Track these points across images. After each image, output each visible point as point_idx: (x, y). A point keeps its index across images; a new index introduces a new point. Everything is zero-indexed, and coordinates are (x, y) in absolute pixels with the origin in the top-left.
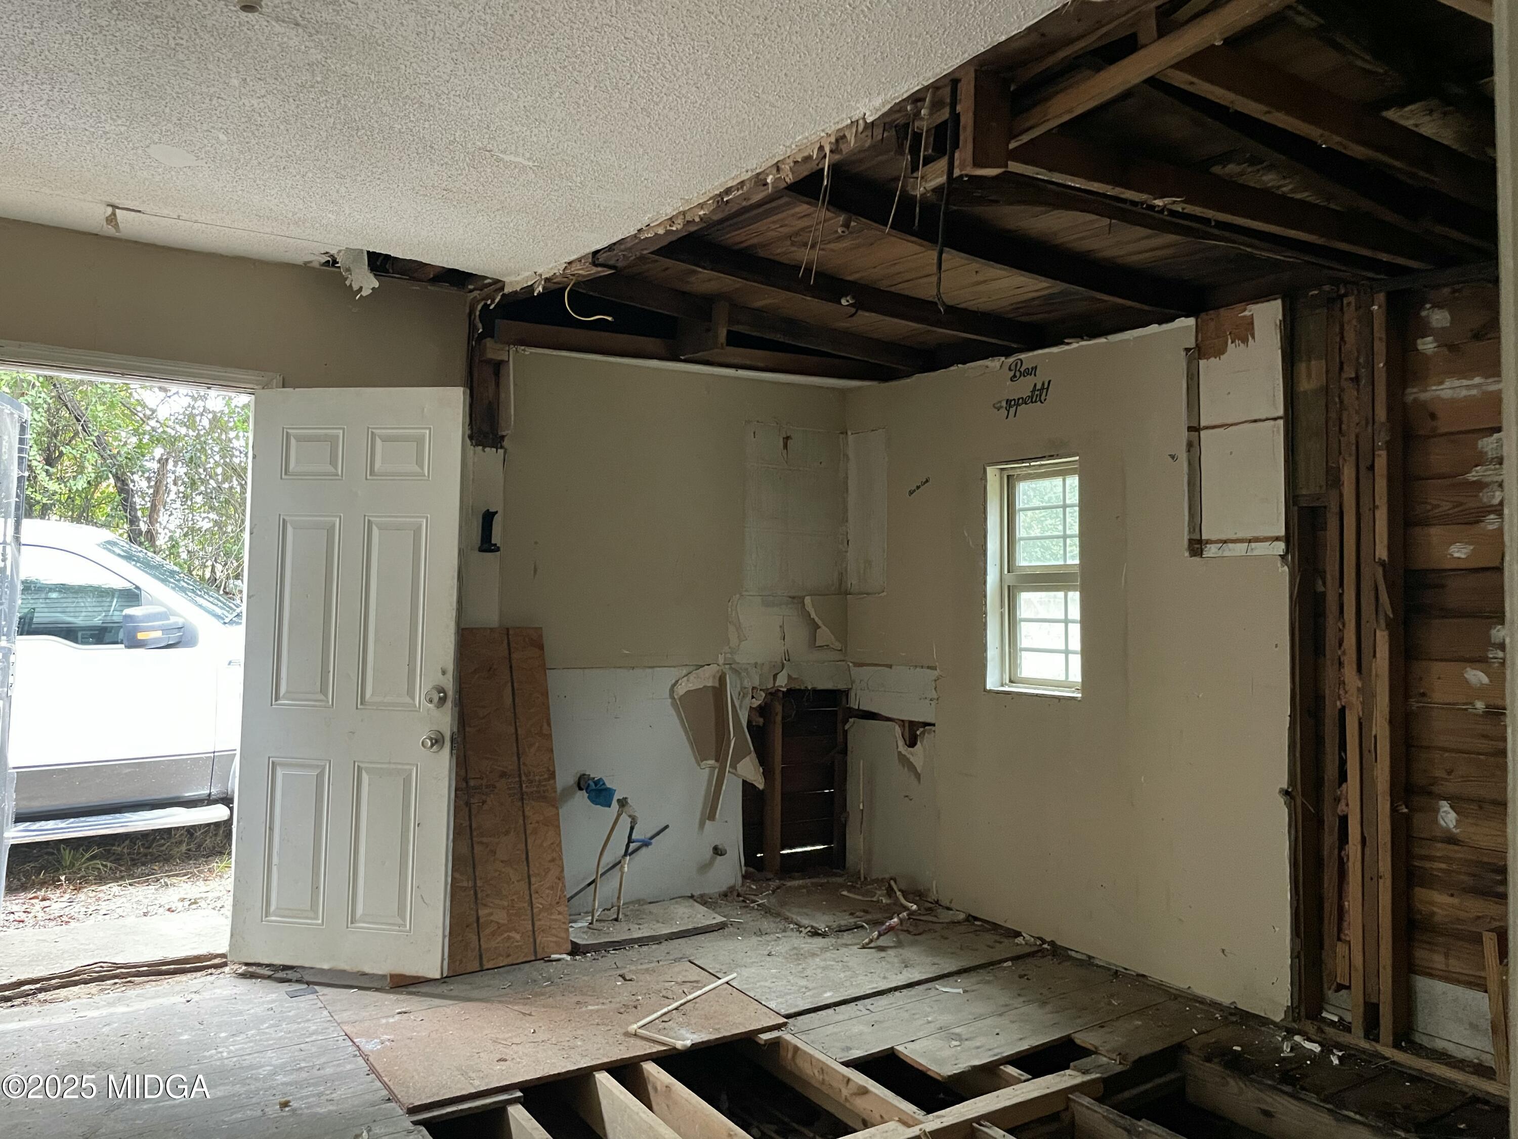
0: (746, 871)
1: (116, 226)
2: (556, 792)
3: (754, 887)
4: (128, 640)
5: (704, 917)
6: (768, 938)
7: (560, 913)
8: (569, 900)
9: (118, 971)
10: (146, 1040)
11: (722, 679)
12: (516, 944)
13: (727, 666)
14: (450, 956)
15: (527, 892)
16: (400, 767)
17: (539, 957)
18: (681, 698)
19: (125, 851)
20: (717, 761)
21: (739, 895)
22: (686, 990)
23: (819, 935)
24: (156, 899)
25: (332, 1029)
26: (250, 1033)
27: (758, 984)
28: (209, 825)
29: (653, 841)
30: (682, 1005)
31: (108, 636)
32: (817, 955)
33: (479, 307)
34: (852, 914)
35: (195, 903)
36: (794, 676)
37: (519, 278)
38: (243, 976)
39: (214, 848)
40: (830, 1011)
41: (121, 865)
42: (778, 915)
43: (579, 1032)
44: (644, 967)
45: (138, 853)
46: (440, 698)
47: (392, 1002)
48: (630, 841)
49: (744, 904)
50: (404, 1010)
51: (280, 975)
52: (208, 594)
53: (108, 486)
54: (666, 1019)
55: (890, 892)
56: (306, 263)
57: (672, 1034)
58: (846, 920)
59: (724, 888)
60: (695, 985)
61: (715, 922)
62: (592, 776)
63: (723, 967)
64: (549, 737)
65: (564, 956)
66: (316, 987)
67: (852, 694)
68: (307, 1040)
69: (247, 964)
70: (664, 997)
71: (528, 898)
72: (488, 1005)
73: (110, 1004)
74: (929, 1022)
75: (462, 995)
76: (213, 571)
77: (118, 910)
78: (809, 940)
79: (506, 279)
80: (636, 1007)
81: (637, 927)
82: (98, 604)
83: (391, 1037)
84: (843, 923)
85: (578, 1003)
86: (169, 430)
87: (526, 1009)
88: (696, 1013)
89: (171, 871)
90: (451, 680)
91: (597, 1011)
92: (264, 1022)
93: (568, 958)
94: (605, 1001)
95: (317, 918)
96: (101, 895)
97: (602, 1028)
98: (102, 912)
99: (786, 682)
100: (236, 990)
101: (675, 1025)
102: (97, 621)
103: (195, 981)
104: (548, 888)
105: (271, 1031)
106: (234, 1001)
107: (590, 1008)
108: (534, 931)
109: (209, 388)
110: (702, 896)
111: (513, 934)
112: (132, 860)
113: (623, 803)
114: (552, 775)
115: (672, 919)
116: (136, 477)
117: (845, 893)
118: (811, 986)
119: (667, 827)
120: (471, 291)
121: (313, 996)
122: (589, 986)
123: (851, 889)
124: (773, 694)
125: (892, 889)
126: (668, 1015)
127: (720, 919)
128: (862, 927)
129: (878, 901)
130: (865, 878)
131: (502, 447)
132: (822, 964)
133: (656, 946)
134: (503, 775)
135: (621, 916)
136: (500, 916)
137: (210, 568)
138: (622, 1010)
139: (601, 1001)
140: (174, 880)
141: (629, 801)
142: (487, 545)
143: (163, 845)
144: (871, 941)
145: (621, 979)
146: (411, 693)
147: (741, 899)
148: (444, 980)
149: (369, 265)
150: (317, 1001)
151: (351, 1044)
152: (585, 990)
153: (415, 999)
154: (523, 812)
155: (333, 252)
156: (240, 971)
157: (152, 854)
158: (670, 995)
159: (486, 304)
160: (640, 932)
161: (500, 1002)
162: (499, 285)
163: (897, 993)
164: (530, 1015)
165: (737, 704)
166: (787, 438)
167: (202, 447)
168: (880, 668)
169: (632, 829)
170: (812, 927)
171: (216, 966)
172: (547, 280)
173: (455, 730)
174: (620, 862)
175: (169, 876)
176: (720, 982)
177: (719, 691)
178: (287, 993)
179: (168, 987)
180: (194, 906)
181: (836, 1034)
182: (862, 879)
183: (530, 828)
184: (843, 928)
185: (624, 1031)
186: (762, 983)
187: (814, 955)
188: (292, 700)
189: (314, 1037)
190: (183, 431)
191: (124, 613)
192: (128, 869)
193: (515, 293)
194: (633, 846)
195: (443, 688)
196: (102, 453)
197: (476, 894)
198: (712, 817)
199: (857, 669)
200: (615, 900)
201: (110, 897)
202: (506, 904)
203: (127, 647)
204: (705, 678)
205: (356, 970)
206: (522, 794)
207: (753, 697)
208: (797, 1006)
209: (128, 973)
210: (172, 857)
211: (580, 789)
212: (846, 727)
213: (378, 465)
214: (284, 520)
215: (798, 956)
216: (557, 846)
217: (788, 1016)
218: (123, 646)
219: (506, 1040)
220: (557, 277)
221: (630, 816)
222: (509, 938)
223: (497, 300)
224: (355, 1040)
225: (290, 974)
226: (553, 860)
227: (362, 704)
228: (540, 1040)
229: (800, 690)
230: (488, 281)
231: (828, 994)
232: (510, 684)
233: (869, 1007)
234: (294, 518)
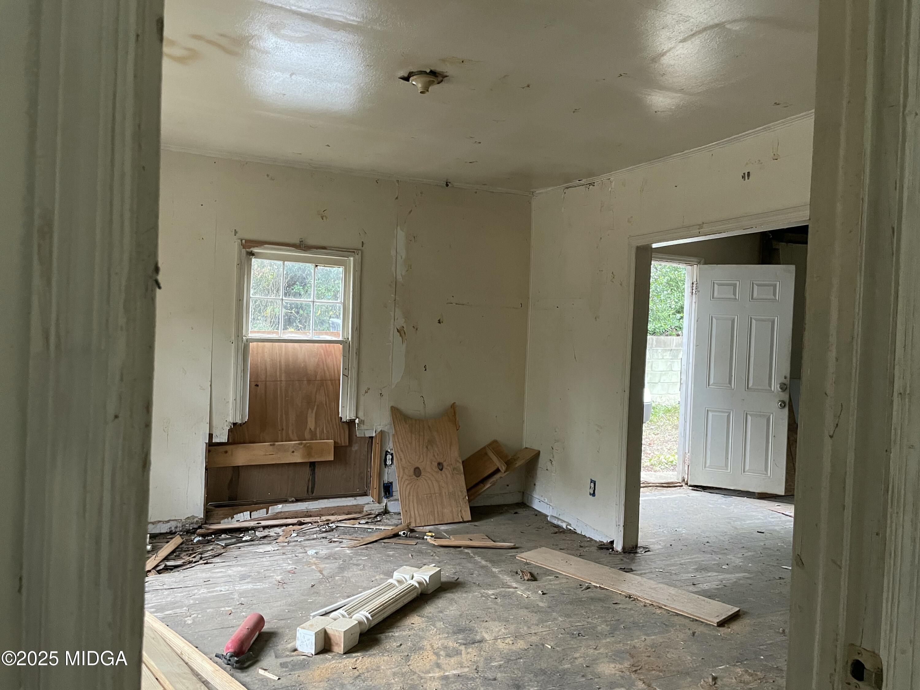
14: (786, 487)
16: (765, 414)
38: (694, 490)
46: (784, 388)
90: (789, 381)
95: (728, 470)
100: (700, 494)
103: (679, 490)
121: (733, 498)
146: (770, 385)
151: (777, 512)
156: (691, 488)
171: (680, 486)
178: (720, 496)
179: (672, 491)
188: (715, 386)
195: (785, 384)
205: (746, 490)
209: (654, 485)
213: (755, 295)
214: (712, 317)
227: (747, 389)
234: (716, 316)
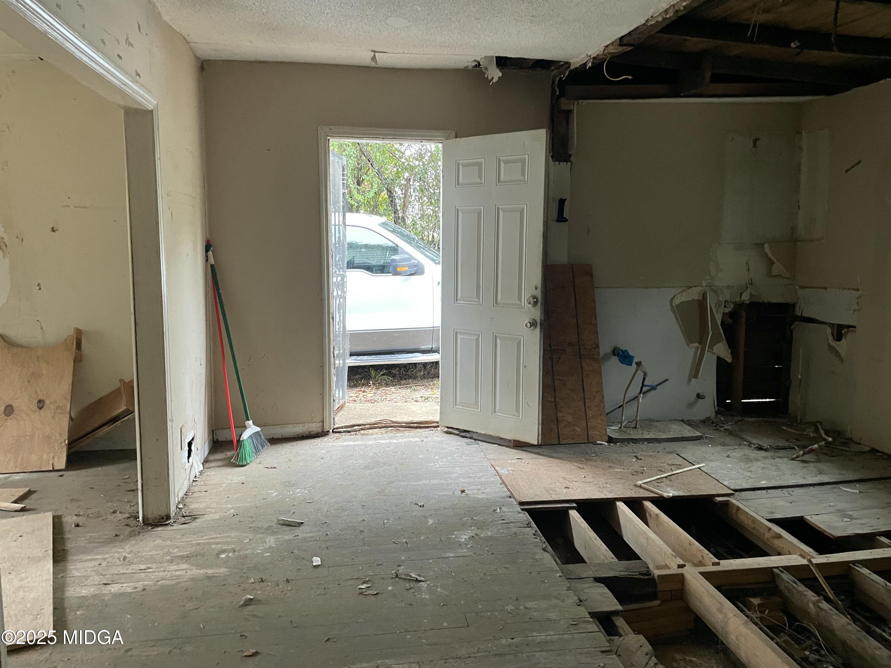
0: (718, 410)
1: (376, 62)
2: (599, 355)
3: (723, 419)
4: (394, 272)
5: (688, 432)
6: (728, 447)
7: (602, 420)
8: (607, 414)
9: (393, 424)
10: (405, 456)
11: (704, 295)
12: (577, 433)
13: (708, 288)
14: (542, 434)
15: (583, 407)
16: (515, 337)
17: (590, 441)
18: (677, 306)
19: (397, 372)
20: (700, 344)
21: (713, 423)
22: (673, 469)
23: (763, 450)
24: (410, 396)
25: (485, 461)
26: (449, 458)
27: (718, 471)
28: (433, 363)
29: (658, 387)
30: (669, 476)
31: (386, 270)
32: (760, 461)
33: (557, 80)
34: (787, 440)
35: (427, 399)
36: (754, 294)
37: (578, 60)
38: (446, 432)
39: (435, 374)
40: (764, 492)
41: (395, 379)
42: (737, 436)
43: (609, 481)
44: (649, 454)
45: (402, 374)
46: (534, 302)
47: (514, 453)
48: (643, 385)
49: (715, 428)
50: (519, 457)
51: (463, 434)
52: (430, 250)
53: (385, 194)
54: (659, 482)
55: (817, 430)
56: (465, 67)
57: (662, 489)
58: (782, 443)
59: (703, 418)
60: (679, 466)
61: (695, 435)
62: (621, 348)
63: (697, 460)
64: (596, 325)
65: (604, 443)
66: (479, 442)
67: (797, 306)
68: (474, 465)
69: (448, 427)
70: (659, 470)
71: (584, 410)
72: (562, 461)
73: (390, 438)
74: (830, 506)
75: (549, 454)
76: (433, 237)
77: (394, 399)
78: (757, 452)
79: (571, 61)
80: (642, 473)
81: (647, 433)
82: (382, 254)
83: (513, 469)
84: (780, 444)
85: (610, 467)
86: (411, 163)
87: (581, 466)
88: (678, 481)
89: (417, 383)
90: (540, 292)
91: (620, 472)
92: (455, 454)
93: (606, 444)
94: (625, 468)
95: (478, 409)
96: (387, 392)
97: (623, 481)
98: (388, 399)
99: (748, 297)
100: (443, 439)
101: (664, 485)
102: (382, 263)
103: (425, 433)
104: (595, 406)
105: (458, 458)
106: (442, 443)
107: (616, 470)
108: (587, 428)
109: (421, 142)
110: (688, 421)
111: (576, 428)
112: (400, 377)
113: (639, 364)
114: (598, 346)
115: (669, 431)
116: (396, 189)
117: (785, 428)
118: (752, 476)
119: (667, 380)
120: (553, 70)
121: (477, 446)
122: (617, 460)
123: (788, 426)
124: (739, 306)
125: (818, 428)
126: (661, 480)
127: (698, 434)
128: (794, 448)
129: (807, 435)
130: (801, 421)
131: (570, 161)
132: (762, 465)
133: (658, 444)
134: (570, 344)
135: (638, 426)
136: (569, 418)
137: (432, 235)
138: (634, 474)
139: (623, 467)
140: (418, 388)
141: (643, 363)
142: (561, 218)
143: (413, 371)
144: (798, 457)
145: (635, 458)
146: (520, 299)
147: (714, 425)
148: (538, 446)
149: (497, 64)
150: (479, 448)
151: (494, 469)
152: (614, 461)
153: (524, 453)
154: (581, 364)
155: (478, 59)
156: (445, 430)
157: (408, 375)
158: (663, 469)
159: (560, 77)
160: (649, 435)
161: (568, 460)
162: (568, 65)
163: (812, 488)
164: (583, 469)
165: (714, 310)
166: (755, 141)
167: (425, 171)
168: (818, 290)
169: (644, 379)
170: (759, 445)
171: (434, 427)
172: (594, 58)
173: (543, 318)
174: (637, 397)
175: (416, 386)
176: (694, 467)
177: (702, 303)
178: (465, 442)
179: (413, 433)
180: (426, 400)
181: (765, 503)
182: (799, 421)
183: (585, 373)
184: (779, 448)
185: (634, 484)
186: (721, 472)
187: (757, 460)
188: (463, 301)
189: (477, 464)
190: (417, 163)
191: (391, 258)
192: (398, 381)
193: (576, 69)
194: (645, 389)
195: (536, 297)
196: (380, 177)
197: (556, 405)
198: (696, 376)
199: (801, 290)
200: (635, 417)
201: (391, 393)
202: (571, 412)
203: (394, 275)
204: (694, 294)
205: (497, 435)
206: (580, 355)
207: (725, 307)
208: (742, 486)
209: (397, 426)
210: (417, 377)
211: (615, 355)
212: (792, 327)
213: (502, 178)
214: (457, 209)
215: (748, 460)
216: (600, 384)
217: (736, 491)
218: (391, 274)
219: (569, 479)
220: (600, 56)
221: (643, 372)
222: (574, 429)
223: (567, 74)
224: (496, 468)
225: (467, 434)
226: (598, 392)
227: (496, 304)
228: (588, 481)
229: (759, 303)
230: (562, 63)
231: (764, 482)
232: (574, 296)
233: (791, 493)
234: (462, 208)
